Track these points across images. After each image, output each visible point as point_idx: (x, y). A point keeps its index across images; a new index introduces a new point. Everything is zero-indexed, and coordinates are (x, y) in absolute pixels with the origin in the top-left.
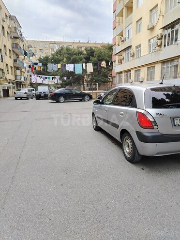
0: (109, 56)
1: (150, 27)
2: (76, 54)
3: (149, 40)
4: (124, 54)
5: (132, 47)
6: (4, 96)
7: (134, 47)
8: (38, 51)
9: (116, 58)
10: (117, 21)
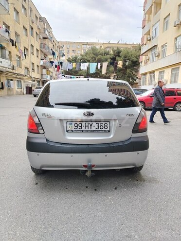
0: (137, 56)
1: (177, 23)
2: (101, 54)
3: (176, 39)
4: (150, 54)
5: (158, 46)
6: (27, 93)
7: (159, 47)
8: (71, 52)
9: (143, 59)
10: (147, 19)
